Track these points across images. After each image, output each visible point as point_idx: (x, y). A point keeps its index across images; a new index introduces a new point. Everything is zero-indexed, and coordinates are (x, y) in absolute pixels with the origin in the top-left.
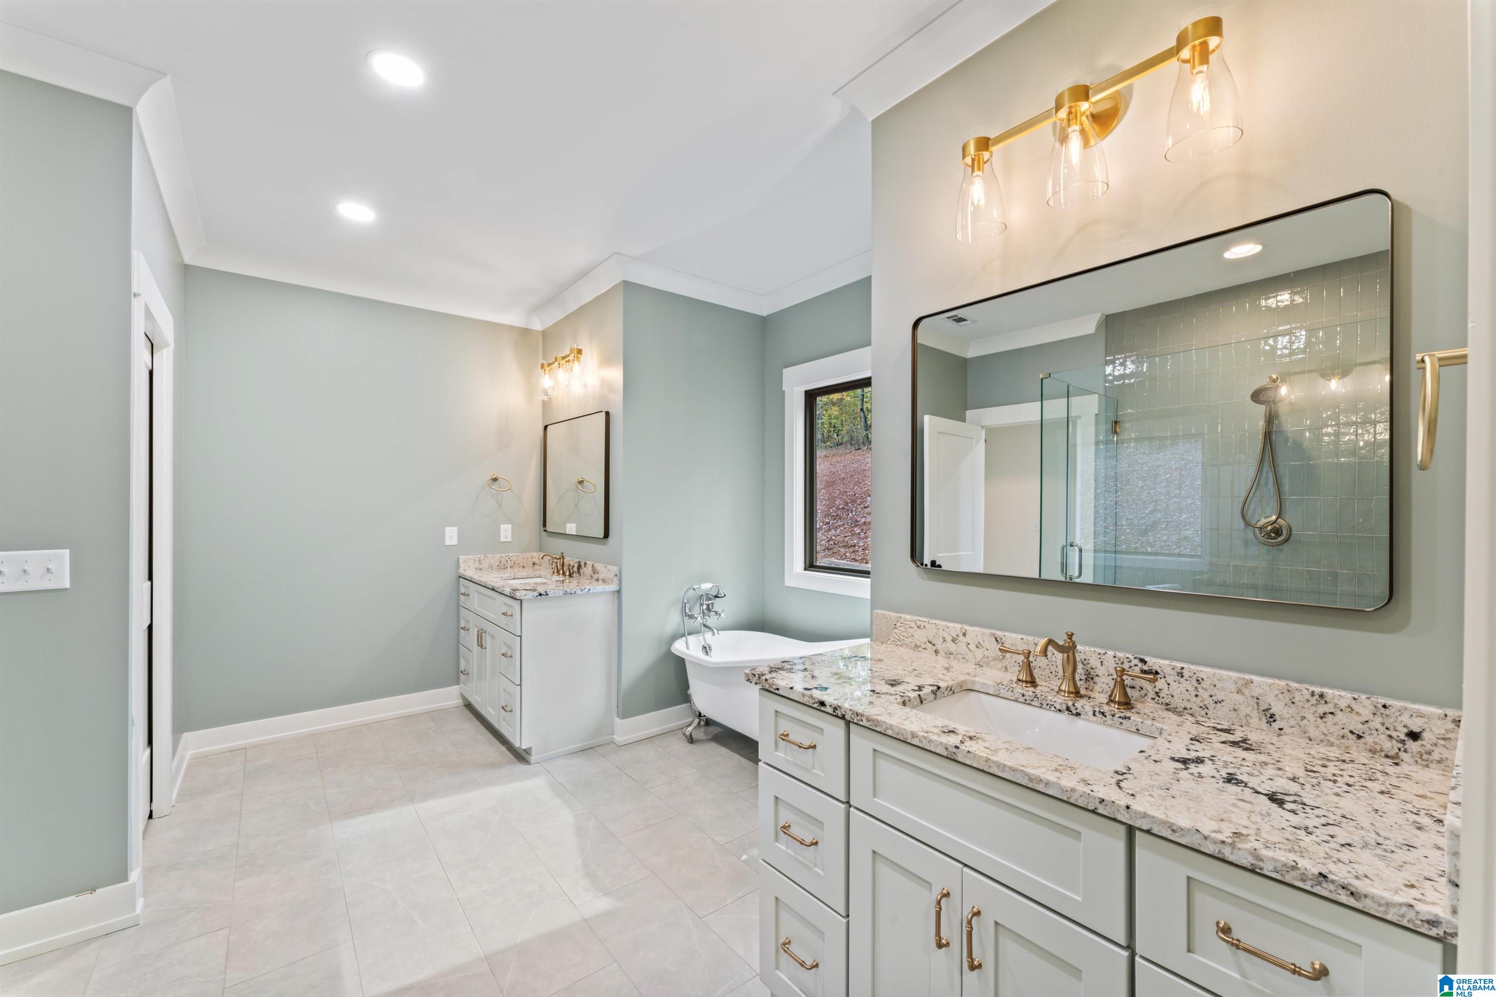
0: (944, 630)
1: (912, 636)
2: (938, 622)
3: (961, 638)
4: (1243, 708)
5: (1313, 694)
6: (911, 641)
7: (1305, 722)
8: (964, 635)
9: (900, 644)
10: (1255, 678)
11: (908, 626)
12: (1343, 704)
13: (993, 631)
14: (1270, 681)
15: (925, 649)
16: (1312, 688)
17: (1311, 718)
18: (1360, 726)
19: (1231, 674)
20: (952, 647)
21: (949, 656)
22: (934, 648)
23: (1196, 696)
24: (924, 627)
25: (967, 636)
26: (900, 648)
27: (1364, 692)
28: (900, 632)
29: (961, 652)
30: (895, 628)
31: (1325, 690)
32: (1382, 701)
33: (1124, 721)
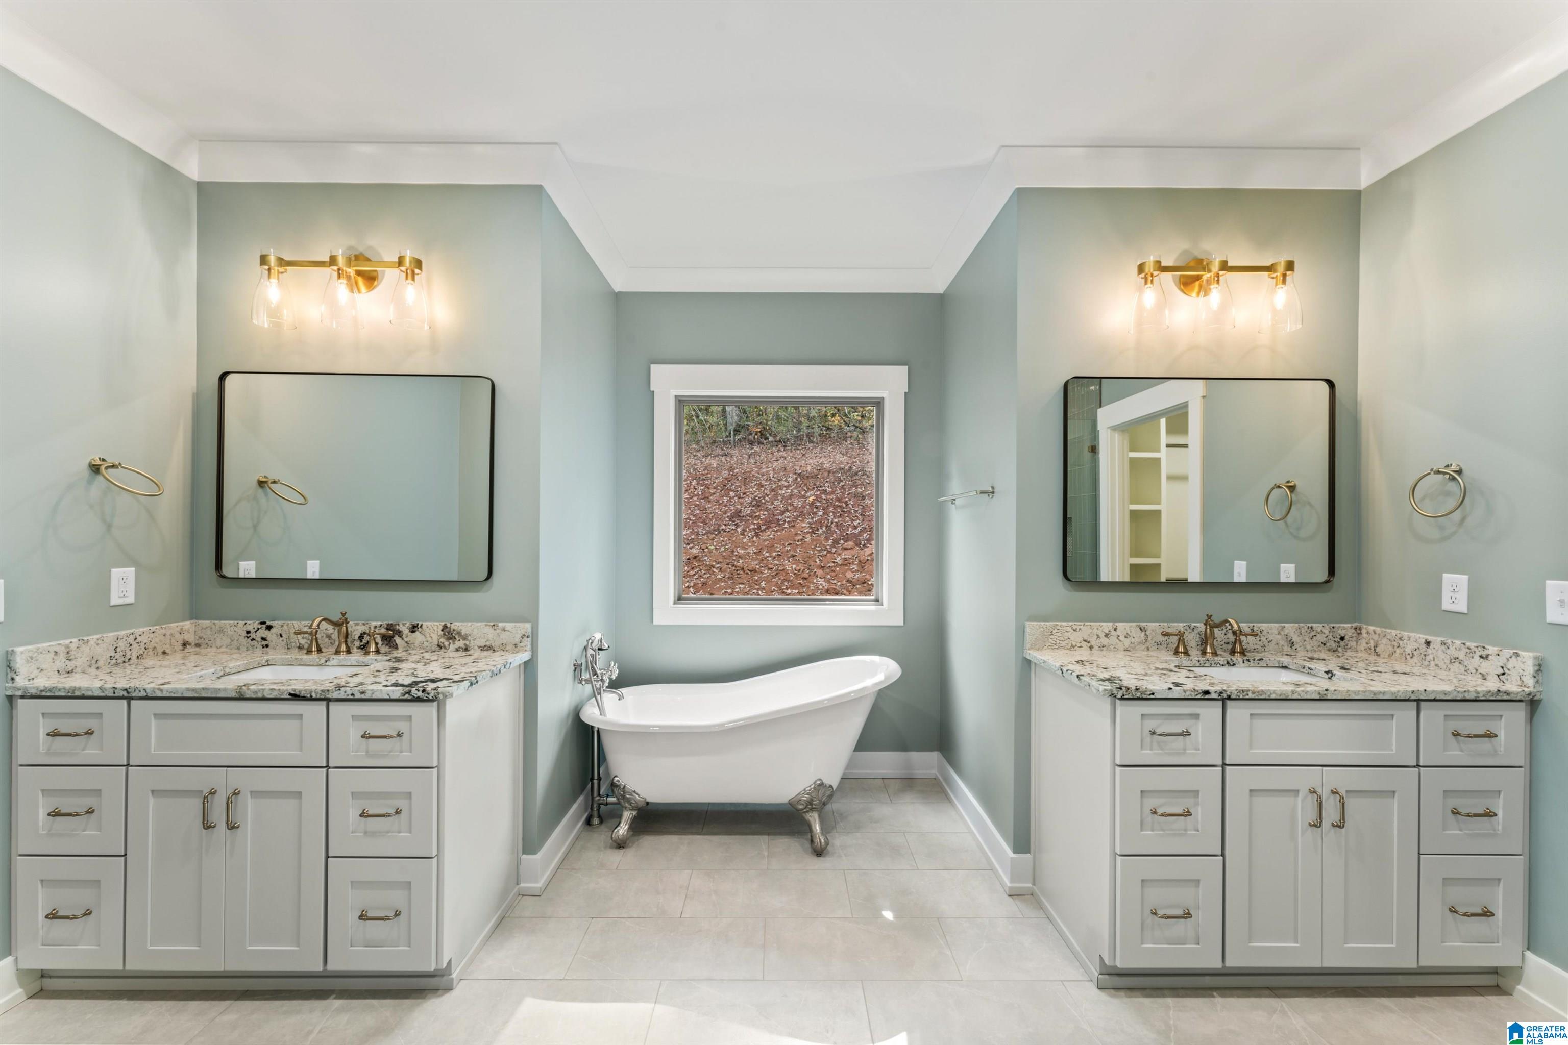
0: (1098, 629)
1: (1069, 638)
2: (1092, 624)
3: (1113, 633)
4: (1280, 642)
5: (1308, 628)
6: (1067, 643)
7: (1305, 642)
8: (1115, 630)
9: (1057, 647)
10: (1286, 625)
11: (1065, 631)
12: (1319, 630)
13: (1139, 624)
14: (1292, 625)
15: (1081, 647)
16: (1308, 625)
17: (1307, 640)
18: (1325, 639)
19: (1275, 625)
20: (1105, 641)
21: (1102, 648)
22: (1089, 645)
23: (1260, 640)
24: (1080, 629)
25: (1117, 630)
26: (1057, 651)
27: (1326, 623)
28: (1057, 637)
29: (1112, 643)
30: (1052, 634)
31: (1314, 625)
32: (1332, 625)
33: (1260, 662)
